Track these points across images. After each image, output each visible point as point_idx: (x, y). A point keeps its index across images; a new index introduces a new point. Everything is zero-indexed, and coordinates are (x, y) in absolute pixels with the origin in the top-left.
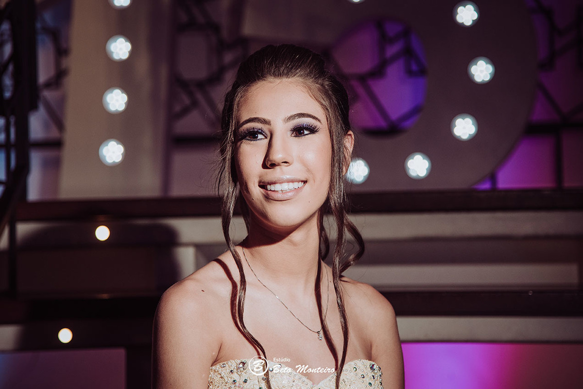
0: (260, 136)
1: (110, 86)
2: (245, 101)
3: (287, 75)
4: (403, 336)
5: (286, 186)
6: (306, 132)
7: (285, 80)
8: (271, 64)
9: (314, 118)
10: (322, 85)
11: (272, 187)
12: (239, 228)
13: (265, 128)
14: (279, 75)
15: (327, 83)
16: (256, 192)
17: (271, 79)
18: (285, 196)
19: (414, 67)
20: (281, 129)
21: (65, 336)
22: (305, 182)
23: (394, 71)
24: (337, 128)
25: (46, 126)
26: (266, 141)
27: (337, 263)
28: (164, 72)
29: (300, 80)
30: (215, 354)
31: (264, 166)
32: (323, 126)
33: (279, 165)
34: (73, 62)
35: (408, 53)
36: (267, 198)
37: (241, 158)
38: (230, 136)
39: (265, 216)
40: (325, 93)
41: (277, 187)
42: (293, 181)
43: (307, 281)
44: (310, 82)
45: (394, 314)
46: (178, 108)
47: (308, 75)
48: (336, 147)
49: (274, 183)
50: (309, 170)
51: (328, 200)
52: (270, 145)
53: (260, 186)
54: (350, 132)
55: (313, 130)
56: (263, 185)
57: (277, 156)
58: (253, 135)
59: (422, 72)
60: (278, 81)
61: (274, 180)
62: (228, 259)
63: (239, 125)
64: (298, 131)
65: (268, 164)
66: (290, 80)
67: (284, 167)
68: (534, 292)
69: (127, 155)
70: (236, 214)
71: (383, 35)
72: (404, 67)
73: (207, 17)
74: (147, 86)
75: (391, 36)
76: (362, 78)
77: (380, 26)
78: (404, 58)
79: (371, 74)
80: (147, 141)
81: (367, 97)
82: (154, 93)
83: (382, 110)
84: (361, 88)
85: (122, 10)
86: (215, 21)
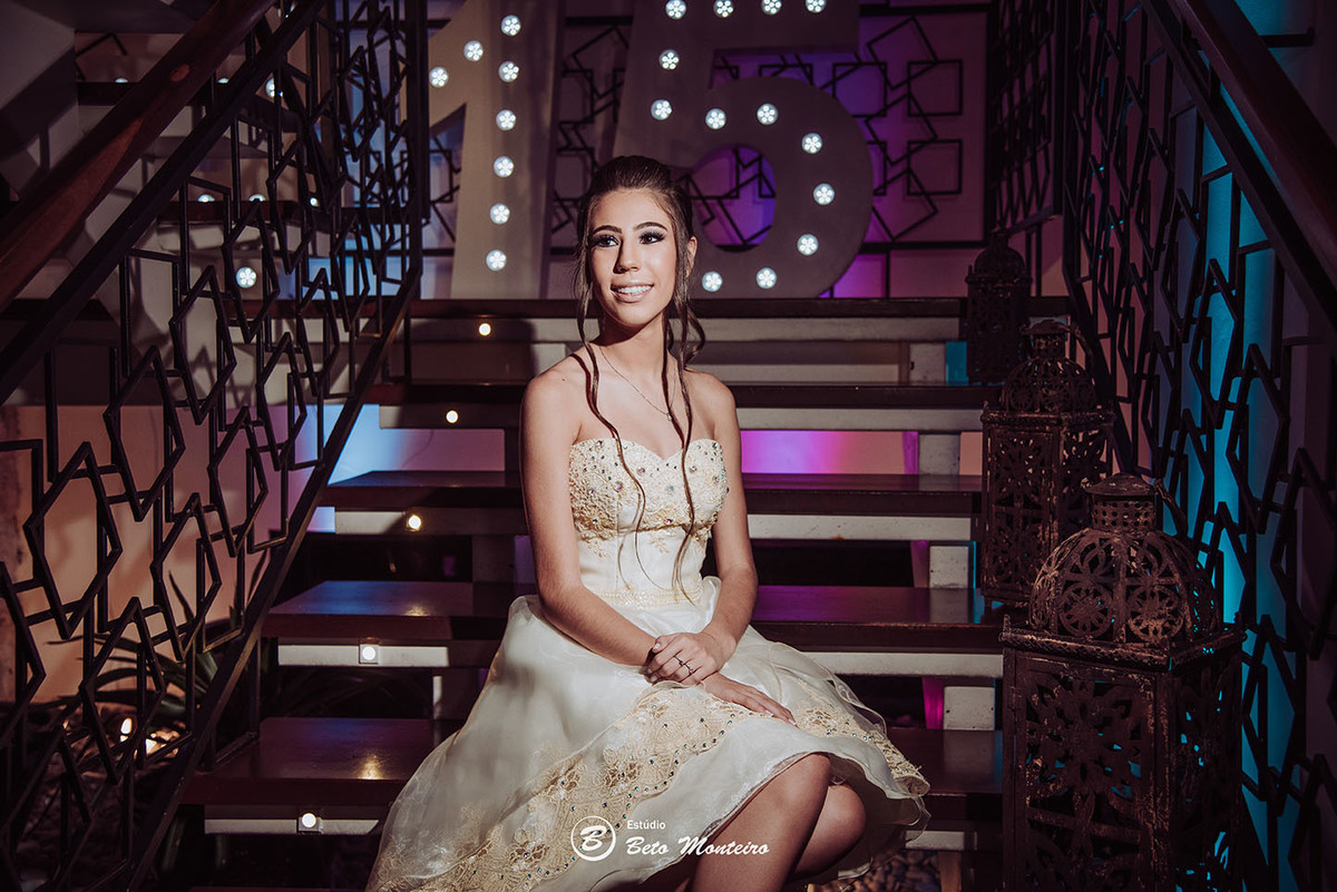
0: (612, 243)
1: (495, 203)
2: (599, 209)
3: (637, 186)
4: (742, 425)
5: (634, 289)
6: (654, 240)
7: (635, 191)
8: (622, 176)
9: (661, 226)
10: (669, 195)
11: (623, 290)
12: (592, 327)
13: (616, 235)
14: (630, 186)
15: (672, 192)
16: (609, 294)
17: (622, 189)
18: (634, 299)
19: (766, 191)
20: (631, 237)
21: (452, 417)
22: (652, 286)
23: (748, 194)
24: (682, 234)
25: (441, 236)
26: (618, 247)
27: (682, 356)
28: (543, 188)
29: (649, 190)
30: (575, 434)
31: (616, 271)
32: (669, 233)
33: (628, 270)
34: (462, 179)
35: (760, 176)
36: (618, 299)
37: (595, 263)
38: (585, 242)
39: (616, 315)
40: (671, 201)
41: (627, 290)
42: (641, 286)
43: (655, 371)
44: (657, 192)
45: (734, 405)
46: (555, 223)
47: (656, 185)
48: (681, 252)
49: (624, 287)
50: (655, 275)
51: (672, 302)
52: (621, 252)
53: (612, 289)
54: (694, 238)
55: (660, 238)
56: (615, 288)
57: (627, 262)
58: (605, 241)
59: (773, 195)
60: (628, 191)
61: (625, 284)
62: (583, 354)
63: (593, 232)
64: (646, 239)
65: (619, 269)
66: (639, 190)
67: (633, 272)
68: (860, 387)
69: (508, 262)
70: (589, 317)
71: (739, 161)
72: (757, 190)
73: (583, 142)
74: (528, 201)
75: (745, 163)
76: (719, 199)
77: (736, 152)
78: (756, 181)
79: (728, 196)
80: (527, 252)
81: (724, 217)
82: (534, 208)
83: (736, 229)
84: (719, 209)
85: (507, 133)
86: (589, 144)
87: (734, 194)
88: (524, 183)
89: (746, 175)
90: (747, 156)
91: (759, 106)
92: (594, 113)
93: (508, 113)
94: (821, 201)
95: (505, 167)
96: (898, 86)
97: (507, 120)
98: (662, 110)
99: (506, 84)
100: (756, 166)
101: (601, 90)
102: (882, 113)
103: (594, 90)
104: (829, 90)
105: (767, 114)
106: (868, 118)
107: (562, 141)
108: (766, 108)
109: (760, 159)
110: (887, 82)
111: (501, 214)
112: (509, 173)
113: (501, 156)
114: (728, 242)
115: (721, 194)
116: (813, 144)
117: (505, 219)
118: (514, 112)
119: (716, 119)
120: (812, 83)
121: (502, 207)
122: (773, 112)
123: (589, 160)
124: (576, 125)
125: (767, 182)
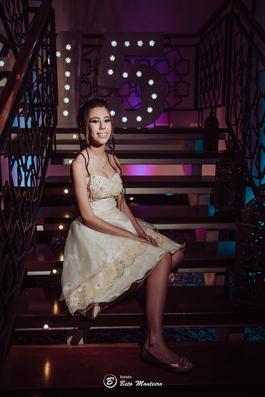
1: (65, 97)
2: (93, 113)
13: (99, 120)
14: (100, 106)
19: (138, 95)
23: (133, 95)
26: (99, 123)
28: (78, 93)
33: (103, 129)
35: (136, 90)
36: (99, 137)
37: (92, 127)
46: (81, 103)
50: (108, 130)
52: (101, 124)
53: (97, 134)
57: (103, 127)
58: (95, 122)
64: (106, 121)
69: (69, 114)
71: (130, 86)
72: (135, 94)
73: (88, 80)
74: (74, 97)
75: (132, 86)
76: (125, 96)
77: (129, 84)
78: (135, 92)
79: (127, 96)
80: (74, 111)
81: (126, 101)
82: (76, 99)
83: (129, 105)
84: (125, 99)
85: (68, 78)
86: (90, 81)
87: (129, 95)
88: (73, 92)
89: (132, 90)
90: (133, 85)
91: (137, 72)
92: (91, 72)
93: (68, 72)
94: (153, 98)
95: (67, 87)
96: (172, 67)
97: (68, 74)
98: (111, 72)
99: (67, 64)
100: (135, 87)
101: (92, 65)
102: (168, 74)
103: (90, 65)
104: (154, 67)
105: (139, 74)
106: (165, 75)
107: (82, 80)
108: (139, 72)
109: (136, 86)
110: (170, 65)
111: (66, 100)
112: (68, 89)
113: (66, 84)
114: (127, 108)
115: (125, 95)
116: (151, 82)
117: (68, 102)
118: (70, 72)
119: (125, 75)
120: (150, 65)
121: (67, 99)
122: (141, 73)
123: (89, 85)
124: (86, 75)
125: (138, 92)
